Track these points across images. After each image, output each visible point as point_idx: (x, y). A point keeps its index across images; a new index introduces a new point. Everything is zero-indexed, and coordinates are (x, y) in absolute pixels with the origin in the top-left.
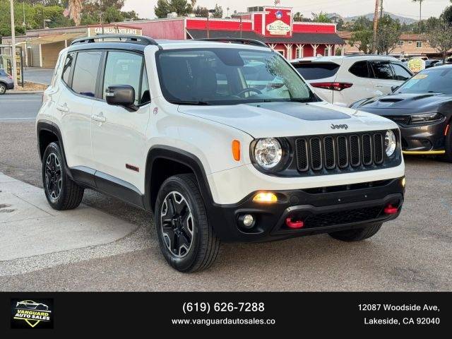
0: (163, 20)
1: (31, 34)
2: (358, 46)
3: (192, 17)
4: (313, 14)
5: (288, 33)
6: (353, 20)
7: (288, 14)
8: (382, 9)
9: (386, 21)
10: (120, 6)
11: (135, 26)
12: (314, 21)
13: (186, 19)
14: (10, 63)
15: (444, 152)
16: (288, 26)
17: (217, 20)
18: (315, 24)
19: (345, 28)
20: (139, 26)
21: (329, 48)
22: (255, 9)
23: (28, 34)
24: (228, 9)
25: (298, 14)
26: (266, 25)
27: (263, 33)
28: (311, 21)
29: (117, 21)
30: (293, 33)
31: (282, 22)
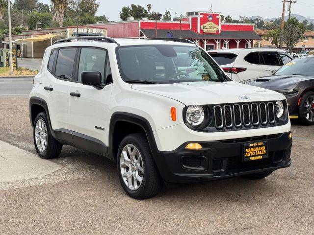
0: (125, 22)
1: (26, 33)
2: (272, 41)
3: (145, 20)
4: (240, 17)
5: (218, 31)
6: (272, 21)
7: (217, 17)
8: (290, 13)
9: (293, 22)
10: (94, 12)
11: (102, 27)
12: (242, 22)
13: (140, 21)
14: (7, 55)
15: (297, 117)
16: (217, 26)
17: (167, 22)
18: (241, 24)
19: (264, 27)
20: (106, 27)
21: (249, 43)
22: (192, 13)
23: (23, 33)
24: (176, 13)
25: (229, 17)
26: (200, 26)
27: (199, 31)
28: (239, 22)
29: (92, 23)
30: (221, 32)
31: (212, 23)
